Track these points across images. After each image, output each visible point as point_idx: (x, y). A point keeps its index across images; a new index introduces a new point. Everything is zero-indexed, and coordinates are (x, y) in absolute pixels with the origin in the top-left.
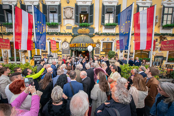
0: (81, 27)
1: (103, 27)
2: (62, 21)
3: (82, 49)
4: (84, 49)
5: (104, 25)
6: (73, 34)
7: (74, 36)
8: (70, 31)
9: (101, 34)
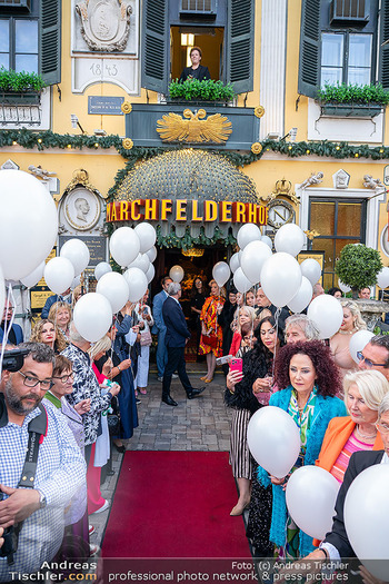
0: (178, 101)
1: (313, 109)
2: (66, 63)
3: (180, 233)
4: (195, 234)
5: (315, 96)
6: (128, 143)
7: (134, 156)
8: (115, 126)
9: (302, 149)
